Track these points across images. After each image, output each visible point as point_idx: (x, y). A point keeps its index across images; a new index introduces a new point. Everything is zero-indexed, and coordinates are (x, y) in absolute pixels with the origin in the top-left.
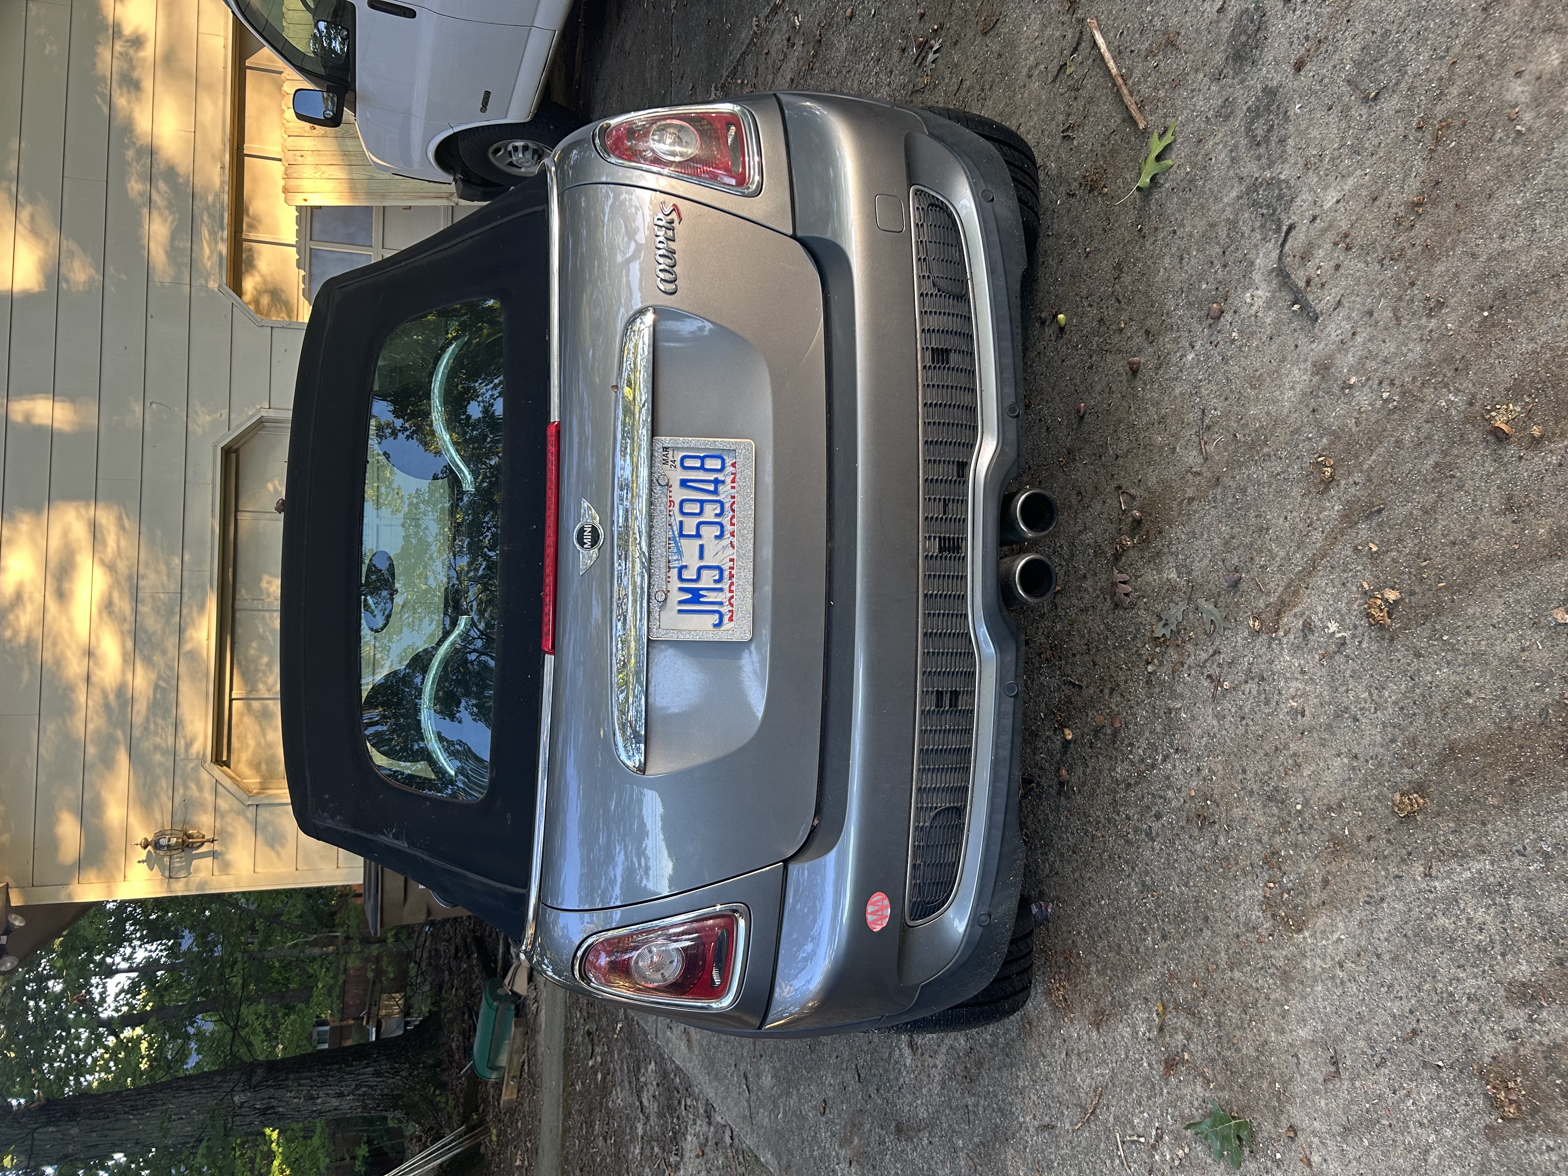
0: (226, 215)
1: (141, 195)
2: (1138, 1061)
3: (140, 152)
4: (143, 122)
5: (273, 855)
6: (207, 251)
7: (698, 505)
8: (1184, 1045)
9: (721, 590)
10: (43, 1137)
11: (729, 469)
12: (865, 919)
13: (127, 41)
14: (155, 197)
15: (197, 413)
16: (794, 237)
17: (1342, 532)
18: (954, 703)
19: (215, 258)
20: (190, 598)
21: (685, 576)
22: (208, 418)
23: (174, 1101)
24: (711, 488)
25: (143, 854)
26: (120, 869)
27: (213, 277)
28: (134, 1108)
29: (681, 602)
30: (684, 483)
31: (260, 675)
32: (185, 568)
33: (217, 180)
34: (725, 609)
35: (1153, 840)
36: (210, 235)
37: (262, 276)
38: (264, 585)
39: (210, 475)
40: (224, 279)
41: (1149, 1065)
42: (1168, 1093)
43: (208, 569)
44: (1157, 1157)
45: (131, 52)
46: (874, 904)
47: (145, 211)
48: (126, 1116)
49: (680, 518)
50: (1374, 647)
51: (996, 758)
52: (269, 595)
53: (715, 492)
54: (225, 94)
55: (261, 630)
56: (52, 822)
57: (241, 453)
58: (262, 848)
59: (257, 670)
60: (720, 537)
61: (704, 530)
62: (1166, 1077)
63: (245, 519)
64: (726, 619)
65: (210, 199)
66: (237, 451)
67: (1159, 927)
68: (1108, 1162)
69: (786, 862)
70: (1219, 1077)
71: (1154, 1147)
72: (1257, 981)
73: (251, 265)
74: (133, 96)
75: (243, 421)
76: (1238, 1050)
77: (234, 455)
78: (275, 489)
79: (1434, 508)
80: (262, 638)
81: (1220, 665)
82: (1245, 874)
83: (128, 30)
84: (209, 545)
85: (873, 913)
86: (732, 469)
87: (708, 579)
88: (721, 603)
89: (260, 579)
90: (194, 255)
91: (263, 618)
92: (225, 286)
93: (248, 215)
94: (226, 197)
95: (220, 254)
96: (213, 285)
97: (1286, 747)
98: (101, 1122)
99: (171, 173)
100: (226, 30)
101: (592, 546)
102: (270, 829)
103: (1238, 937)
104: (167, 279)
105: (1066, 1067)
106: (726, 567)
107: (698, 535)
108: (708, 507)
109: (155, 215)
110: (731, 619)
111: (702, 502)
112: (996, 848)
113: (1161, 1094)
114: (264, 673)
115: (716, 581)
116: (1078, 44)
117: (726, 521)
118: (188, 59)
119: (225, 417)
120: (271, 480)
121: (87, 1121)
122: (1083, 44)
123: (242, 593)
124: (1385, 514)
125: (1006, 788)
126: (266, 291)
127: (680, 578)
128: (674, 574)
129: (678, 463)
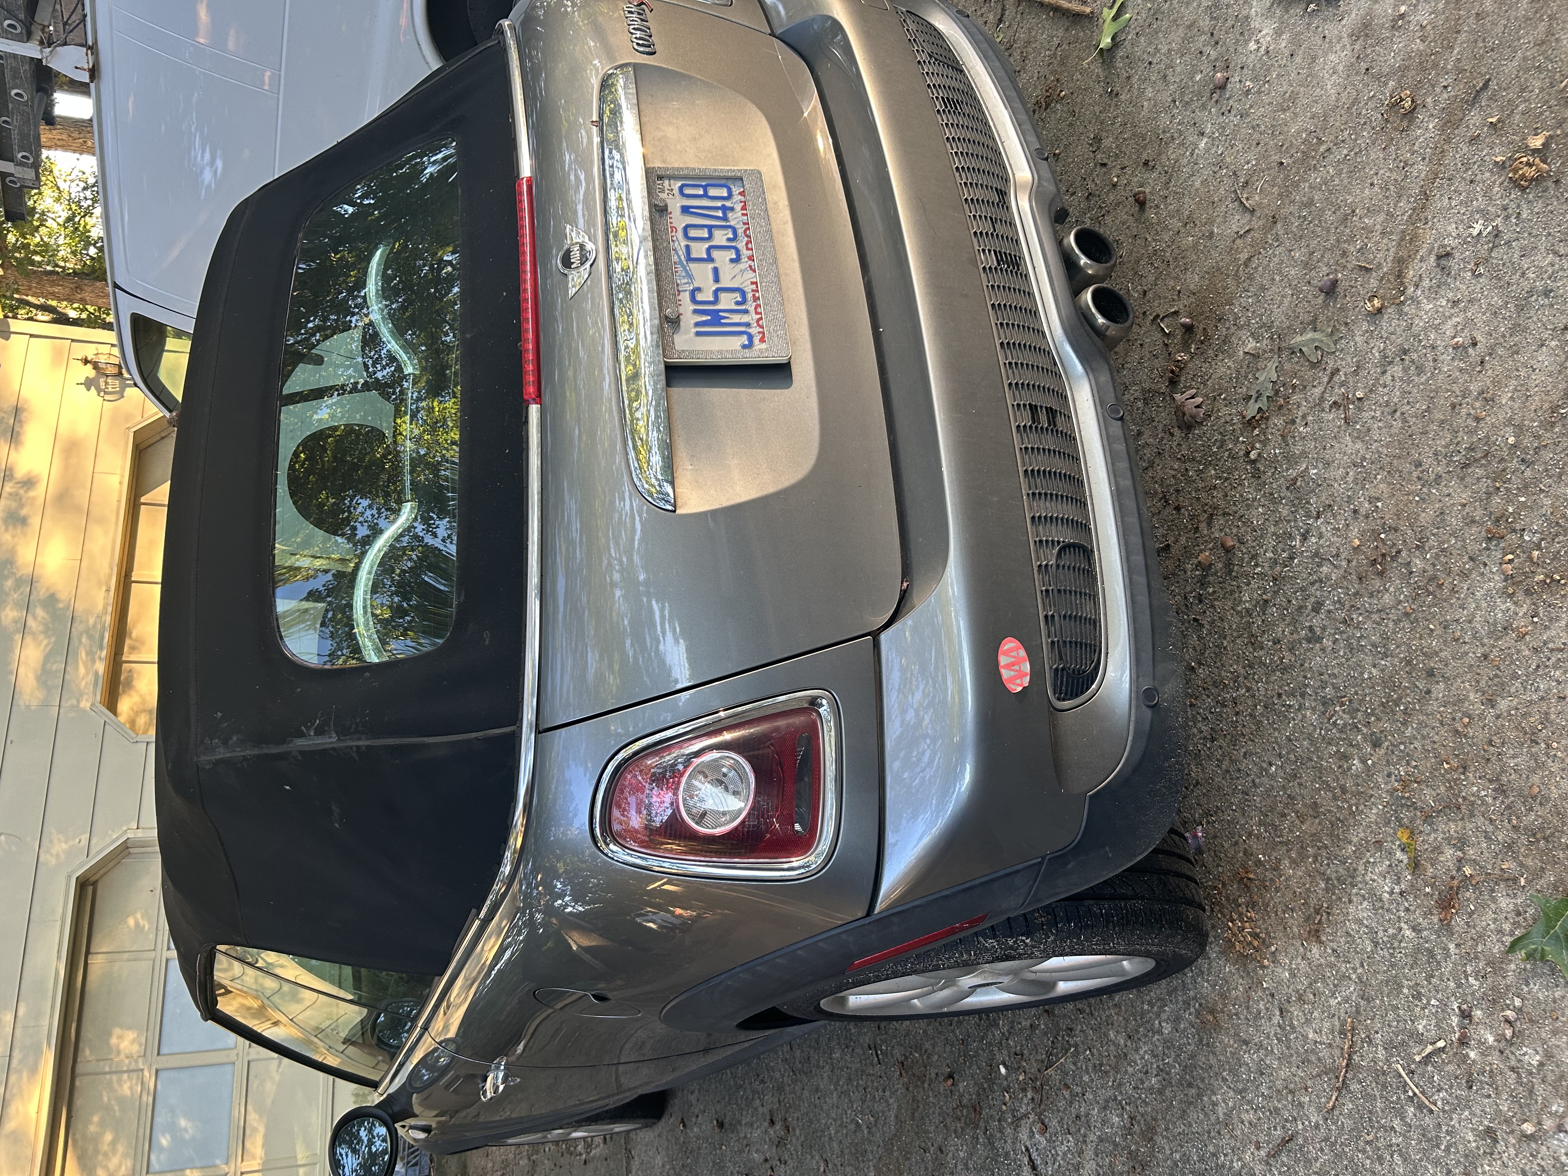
0: (107, 635)
1: (15, 621)
2: (1394, 936)
3: (19, 583)
4: (26, 554)
6: (82, 670)
7: (706, 230)
8: (1459, 860)
9: (746, 312)
11: (737, 198)
12: (1000, 675)
13: (18, 483)
14: (31, 622)
15: (51, 842)
16: (772, 34)
17: (1448, 141)
18: (1052, 421)
19: (91, 678)
20: (21, 1061)
21: (699, 297)
22: (64, 846)
24: (720, 214)
27: (85, 697)
29: (697, 324)
30: (685, 210)
31: (100, 1157)
32: (18, 1025)
33: (100, 606)
34: (754, 330)
35: (1319, 640)
36: (87, 654)
37: (141, 696)
38: (114, 1041)
39: (60, 910)
40: (98, 698)
41: (1414, 929)
42: (1458, 946)
43: (47, 1023)
44: (1472, 1055)
45: (22, 492)
46: (1006, 653)
47: (18, 637)
49: (684, 243)
50: (1538, 206)
51: (1117, 489)
52: (119, 1052)
53: (725, 218)
54: (117, 524)
55: (105, 1099)
57: (100, 886)
59: (97, 1151)
60: (736, 260)
61: (715, 254)
62: (1446, 926)
63: (97, 963)
64: (756, 340)
65: (91, 621)
66: (95, 884)
67: (1365, 739)
68: (1397, 1123)
69: (875, 635)
70: (1529, 862)
71: (1463, 1042)
72: (1537, 689)
73: (129, 684)
74: (19, 531)
75: (103, 846)
76: (1546, 799)
77: (90, 889)
78: (137, 924)
79: (1550, 33)
80: (108, 1108)
81: (1342, 384)
82: (1464, 575)
83: (20, 472)
84: (50, 994)
85: (1008, 666)
86: (740, 197)
87: (727, 302)
88: (748, 325)
89: (110, 1035)
90: (67, 677)
91: (110, 1083)
92: (98, 705)
93: (130, 638)
94: (108, 618)
95: (97, 673)
96: (85, 704)
97: (1466, 393)
99: (51, 600)
100: (123, 469)
101: (582, 264)
103: (1486, 657)
104: (34, 703)
105: (1285, 1031)
106: (749, 289)
107: (710, 259)
108: (717, 233)
109: (28, 639)
110: (762, 340)
111: (710, 228)
112: (1143, 599)
113: (1447, 955)
114: (106, 1155)
115: (737, 303)
116: (1002, 15)
117: (741, 245)
118: (81, 496)
119: (85, 842)
120: (133, 914)
122: (1007, 12)
123: (86, 1053)
124: (1493, 85)
125: (1137, 525)
126: (144, 711)
127: (694, 300)
128: (685, 297)
129: (676, 191)
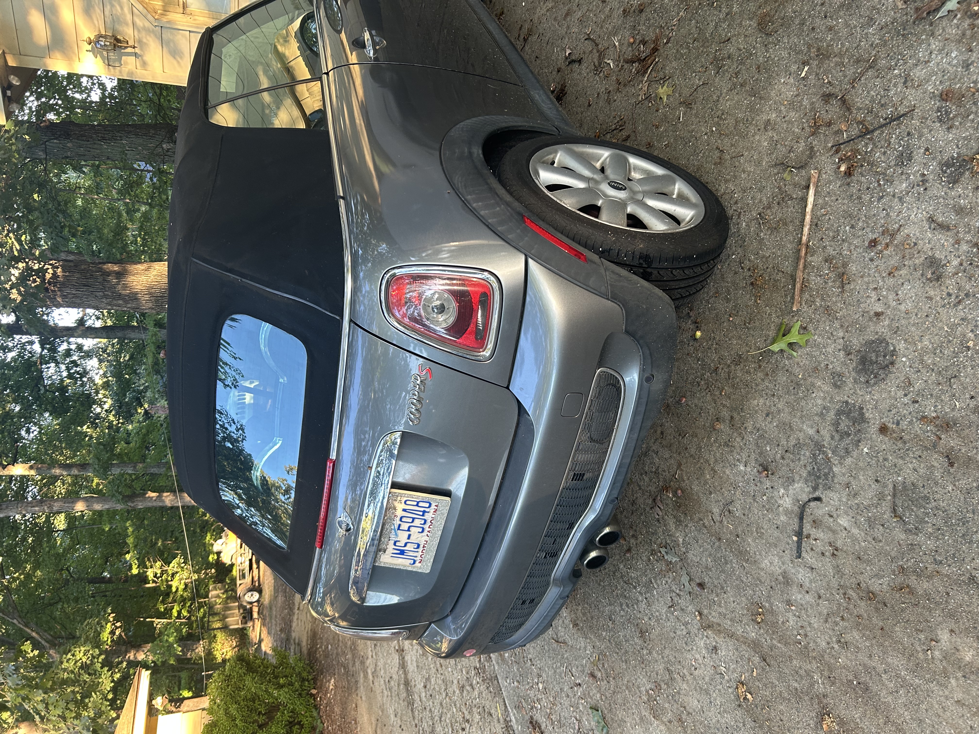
5: (175, 62)
7: (411, 519)
9: (417, 551)
10: (51, 144)
11: (433, 508)
21: (398, 544)
23: (127, 139)
24: (421, 513)
25: (89, 47)
26: (74, 53)
28: (104, 139)
29: (393, 554)
30: (404, 510)
34: (417, 559)
48: (99, 142)
49: (399, 522)
53: (423, 515)
56: (25, 14)
58: (167, 56)
60: (421, 532)
61: (412, 529)
64: (417, 562)
86: (435, 508)
87: (410, 547)
88: (415, 556)
98: (86, 143)
102: (172, 45)
106: (422, 544)
107: (409, 530)
110: (420, 563)
111: (414, 519)
115: (415, 548)
117: (426, 527)
121: (76, 141)
127: (395, 544)
128: (392, 542)
129: (403, 502)
